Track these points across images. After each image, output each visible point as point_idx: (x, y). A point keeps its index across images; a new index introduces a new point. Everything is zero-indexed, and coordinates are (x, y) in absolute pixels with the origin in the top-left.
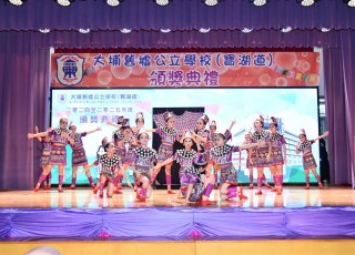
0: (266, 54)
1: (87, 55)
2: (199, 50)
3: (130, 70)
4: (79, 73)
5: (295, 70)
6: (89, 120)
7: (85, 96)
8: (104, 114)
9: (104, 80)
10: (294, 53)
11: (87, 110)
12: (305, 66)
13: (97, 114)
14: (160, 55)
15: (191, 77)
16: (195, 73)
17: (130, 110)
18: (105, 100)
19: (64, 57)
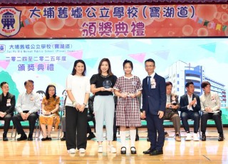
0: (189, 7)
1: (24, 9)
2: (126, 4)
3: (63, 21)
4: (17, 25)
5: (216, 21)
6: (26, 68)
7: (22, 46)
8: (40, 62)
9: (39, 31)
10: (214, 5)
11: (24, 59)
12: (225, 17)
13: (33, 62)
14: (90, 7)
15: (120, 28)
16: (123, 24)
17: (64, 58)
18: (41, 49)
19: (2, 9)
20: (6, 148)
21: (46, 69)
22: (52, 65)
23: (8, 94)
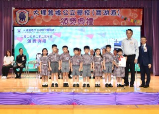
0: (117, 10)
1: (30, 10)
2: (84, 8)
3: (51, 17)
4: (27, 19)
5: (131, 18)
6: (32, 41)
7: (30, 30)
8: (39, 38)
9: (38, 22)
10: (130, 9)
11: (31, 36)
12: (135, 16)
13: (35, 38)
14: (65, 10)
15: (80, 21)
16: (82, 19)
17: (51, 37)
18: (39, 32)
19: (19, 11)
20: (21, 83)
21: (42, 42)
22: (45, 40)
23: (22, 54)
